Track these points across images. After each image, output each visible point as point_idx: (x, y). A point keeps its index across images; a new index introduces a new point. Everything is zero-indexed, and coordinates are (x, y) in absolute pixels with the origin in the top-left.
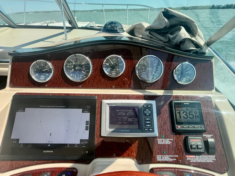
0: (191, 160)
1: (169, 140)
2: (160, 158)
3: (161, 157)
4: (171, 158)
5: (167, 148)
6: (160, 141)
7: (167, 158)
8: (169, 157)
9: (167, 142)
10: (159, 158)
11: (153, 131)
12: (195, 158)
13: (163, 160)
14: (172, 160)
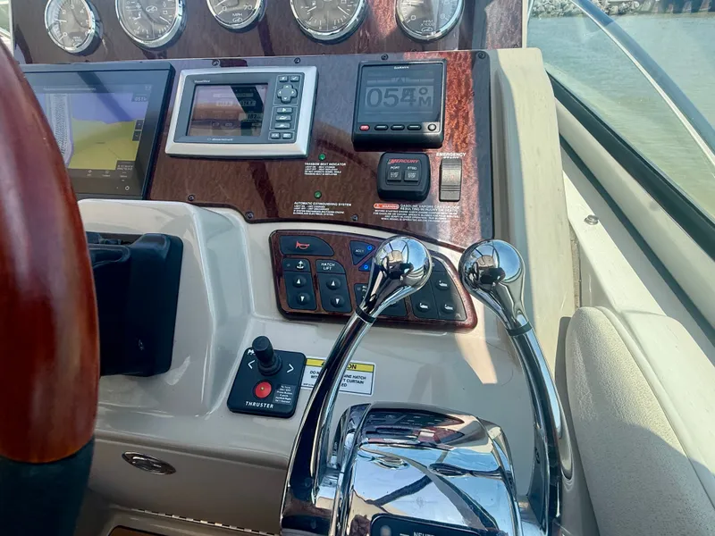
0: (384, 216)
1: (336, 167)
2: (303, 207)
3: (306, 206)
4: (331, 208)
5: (326, 183)
6: (310, 169)
7: (320, 209)
8: (326, 207)
9: (331, 170)
10: (300, 208)
11: (292, 140)
12: (399, 209)
13: (308, 212)
14: (332, 213)
